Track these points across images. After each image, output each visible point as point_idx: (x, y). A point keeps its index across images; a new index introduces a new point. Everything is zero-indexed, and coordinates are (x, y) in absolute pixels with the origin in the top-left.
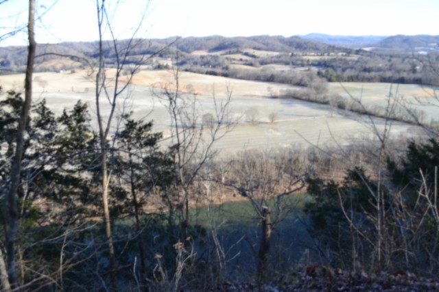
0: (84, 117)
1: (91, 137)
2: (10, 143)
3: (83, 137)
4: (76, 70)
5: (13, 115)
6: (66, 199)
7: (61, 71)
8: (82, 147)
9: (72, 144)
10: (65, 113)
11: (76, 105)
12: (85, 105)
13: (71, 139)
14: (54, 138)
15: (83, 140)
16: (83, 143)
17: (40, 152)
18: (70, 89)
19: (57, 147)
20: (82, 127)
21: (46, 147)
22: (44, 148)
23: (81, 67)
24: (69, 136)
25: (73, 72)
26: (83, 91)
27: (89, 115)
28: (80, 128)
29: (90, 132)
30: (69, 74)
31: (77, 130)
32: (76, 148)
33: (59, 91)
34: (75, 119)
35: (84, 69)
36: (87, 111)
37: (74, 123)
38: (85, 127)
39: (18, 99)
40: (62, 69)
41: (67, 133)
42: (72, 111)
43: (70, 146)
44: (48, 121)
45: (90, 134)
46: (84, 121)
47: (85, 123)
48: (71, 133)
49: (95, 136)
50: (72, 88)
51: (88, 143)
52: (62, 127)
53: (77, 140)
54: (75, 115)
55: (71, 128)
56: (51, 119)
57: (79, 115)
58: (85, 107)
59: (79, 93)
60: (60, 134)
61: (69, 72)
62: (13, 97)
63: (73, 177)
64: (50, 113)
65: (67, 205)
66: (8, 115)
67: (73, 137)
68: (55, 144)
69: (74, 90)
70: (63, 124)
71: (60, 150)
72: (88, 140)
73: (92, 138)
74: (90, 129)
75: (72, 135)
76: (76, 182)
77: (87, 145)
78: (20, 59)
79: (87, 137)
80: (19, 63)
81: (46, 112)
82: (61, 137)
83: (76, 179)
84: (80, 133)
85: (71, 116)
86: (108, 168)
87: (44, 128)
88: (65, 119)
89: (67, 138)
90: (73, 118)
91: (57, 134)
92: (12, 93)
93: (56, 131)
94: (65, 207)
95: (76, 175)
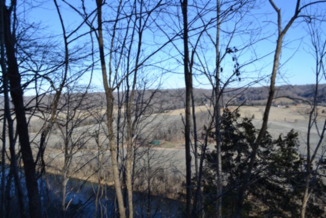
0: (294, 142)
1: (297, 158)
2: (239, 153)
3: (291, 158)
4: (290, 106)
5: (244, 134)
6: (270, 202)
7: (279, 106)
8: (289, 165)
9: (282, 162)
10: (280, 138)
11: (289, 133)
12: (297, 133)
13: (282, 157)
14: (269, 154)
15: (291, 160)
16: (290, 162)
17: (258, 163)
18: (283, 119)
19: (270, 161)
20: (292, 150)
21: (262, 160)
22: (261, 160)
23: (293, 104)
24: (280, 155)
25: (287, 107)
26: (293, 121)
27: (299, 142)
28: (289, 150)
29: (297, 154)
30: (284, 108)
31: (287, 151)
32: (284, 164)
33: (275, 120)
34: (287, 143)
35: (296, 105)
36: (297, 139)
37: (286, 146)
38: (294, 150)
39: (249, 123)
40: (279, 104)
41: (280, 153)
42: (286, 137)
43: (280, 163)
44: (267, 142)
45: (297, 156)
46: (294, 146)
47: (295, 147)
48: (282, 153)
49: (301, 159)
50: (285, 119)
51: (295, 163)
52: (276, 147)
53: (287, 159)
54: (287, 140)
55: (283, 149)
56: (269, 141)
57: (291, 140)
58: (296, 135)
59: (289, 122)
60: (274, 153)
61: (285, 107)
62: (246, 122)
63: (279, 187)
64: (269, 136)
65: (270, 207)
66: (241, 133)
67: (284, 156)
68: (269, 159)
69: (287, 120)
70: (278, 145)
71: (272, 164)
72: (295, 161)
73: (299, 159)
74: (298, 152)
75: (283, 154)
76: (280, 191)
77: (293, 164)
78: (251, 96)
79: (294, 158)
80: (250, 99)
81: (267, 134)
82: (274, 155)
83: (281, 189)
84: (289, 154)
85: (284, 140)
86: (309, 186)
87: (263, 146)
88: (279, 142)
89: (279, 156)
90: (285, 142)
91: (272, 152)
92: (246, 119)
93: (272, 150)
94: (268, 208)
95: (281, 186)
